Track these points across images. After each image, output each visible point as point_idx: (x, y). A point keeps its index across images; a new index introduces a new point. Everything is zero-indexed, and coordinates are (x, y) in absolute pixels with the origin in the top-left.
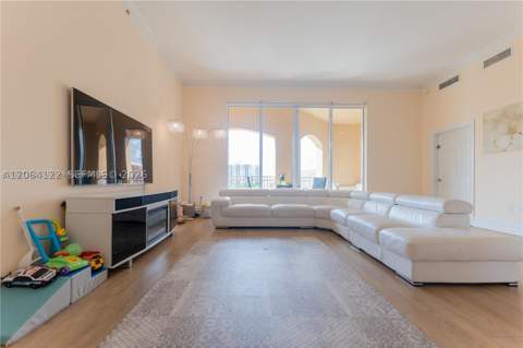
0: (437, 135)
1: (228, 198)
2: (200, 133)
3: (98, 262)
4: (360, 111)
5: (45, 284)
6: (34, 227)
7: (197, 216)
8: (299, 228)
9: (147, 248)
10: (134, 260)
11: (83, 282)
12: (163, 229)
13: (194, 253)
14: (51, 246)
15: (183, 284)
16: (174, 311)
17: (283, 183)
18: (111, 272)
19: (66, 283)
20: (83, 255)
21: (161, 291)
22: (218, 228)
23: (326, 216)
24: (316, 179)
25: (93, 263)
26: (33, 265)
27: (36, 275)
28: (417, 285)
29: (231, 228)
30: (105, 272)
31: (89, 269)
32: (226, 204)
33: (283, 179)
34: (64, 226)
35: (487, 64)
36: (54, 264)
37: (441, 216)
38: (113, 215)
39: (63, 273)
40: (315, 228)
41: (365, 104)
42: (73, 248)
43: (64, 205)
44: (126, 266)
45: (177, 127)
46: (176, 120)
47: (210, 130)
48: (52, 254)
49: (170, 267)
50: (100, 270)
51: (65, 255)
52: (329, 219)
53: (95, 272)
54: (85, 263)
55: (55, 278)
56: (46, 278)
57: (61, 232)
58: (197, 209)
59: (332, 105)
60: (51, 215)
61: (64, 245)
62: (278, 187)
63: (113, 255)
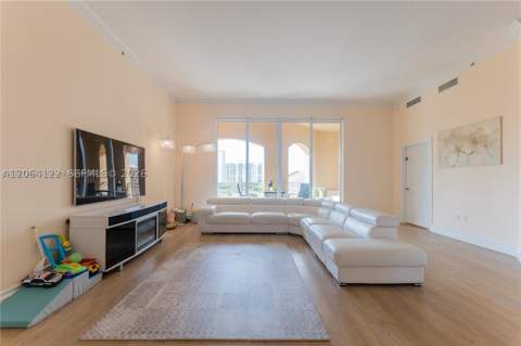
0: (406, 149)
1: (213, 207)
2: (189, 149)
3: (94, 267)
4: (338, 125)
5: (54, 285)
6: (45, 240)
7: (188, 221)
8: (274, 234)
9: (137, 254)
10: (124, 264)
11: (83, 282)
12: (151, 237)
13: (176, 258)
14: (58, 255)
15: (160, 284)
16: (150, 304)
17: (271, 189)
18: (105, 275)
19: (69, 284)
20: (82, 262)
21: (142, 290)
22: (203, 234)
23: (297, 223)
24: (302, 185)
25: (91, 269)
26: (45, 270)
27: (48, 278)
28: (342, 285)
29: (215, 234)
30: (100, 275)
31: (87, 273)
32: (211, 212)
33: (271, 185)
34: (68, 239)
35: (442, 88)
36: (61, 269)
37: (373, 229)
38: (107, 230)
39: (67, 276)
40: (289, 234)
41: (342, 119)
42: (76, 257)
43: (68, 221)
44: (117, 269)
45: (168, 144)
46: (168, 138)
47: (198, 145)
48: (58, 262)
49: (154, 270)
50: (97, 273)
51: (69, 262)
52: (299, 226)
53: (91, 275)
54: (84, 268)
55: (61, 280)
56: (54, 280)
57: (66, 243)
58: (189, 214)
59: (312, 120)
60: (58, 231)
61: (68, 254)
62: (266, 193)
63: (107, 261)
